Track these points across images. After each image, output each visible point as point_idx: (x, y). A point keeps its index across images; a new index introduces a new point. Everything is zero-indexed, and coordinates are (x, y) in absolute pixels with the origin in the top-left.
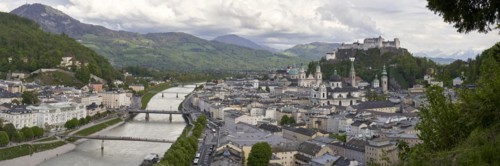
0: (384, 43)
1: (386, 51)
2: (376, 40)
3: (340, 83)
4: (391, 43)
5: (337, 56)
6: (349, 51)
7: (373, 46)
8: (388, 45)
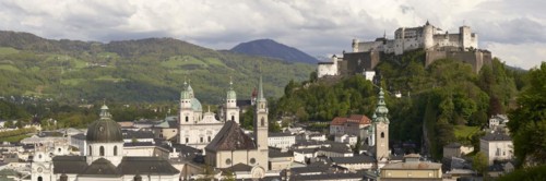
0: (436, 37)
1: (441, 55)
2: (421, 31)
3: (109, 147)
4: (451, 36)
5: (339, 70)
6: (365, 56)
7: (412, 44)
8: (446, 42)
